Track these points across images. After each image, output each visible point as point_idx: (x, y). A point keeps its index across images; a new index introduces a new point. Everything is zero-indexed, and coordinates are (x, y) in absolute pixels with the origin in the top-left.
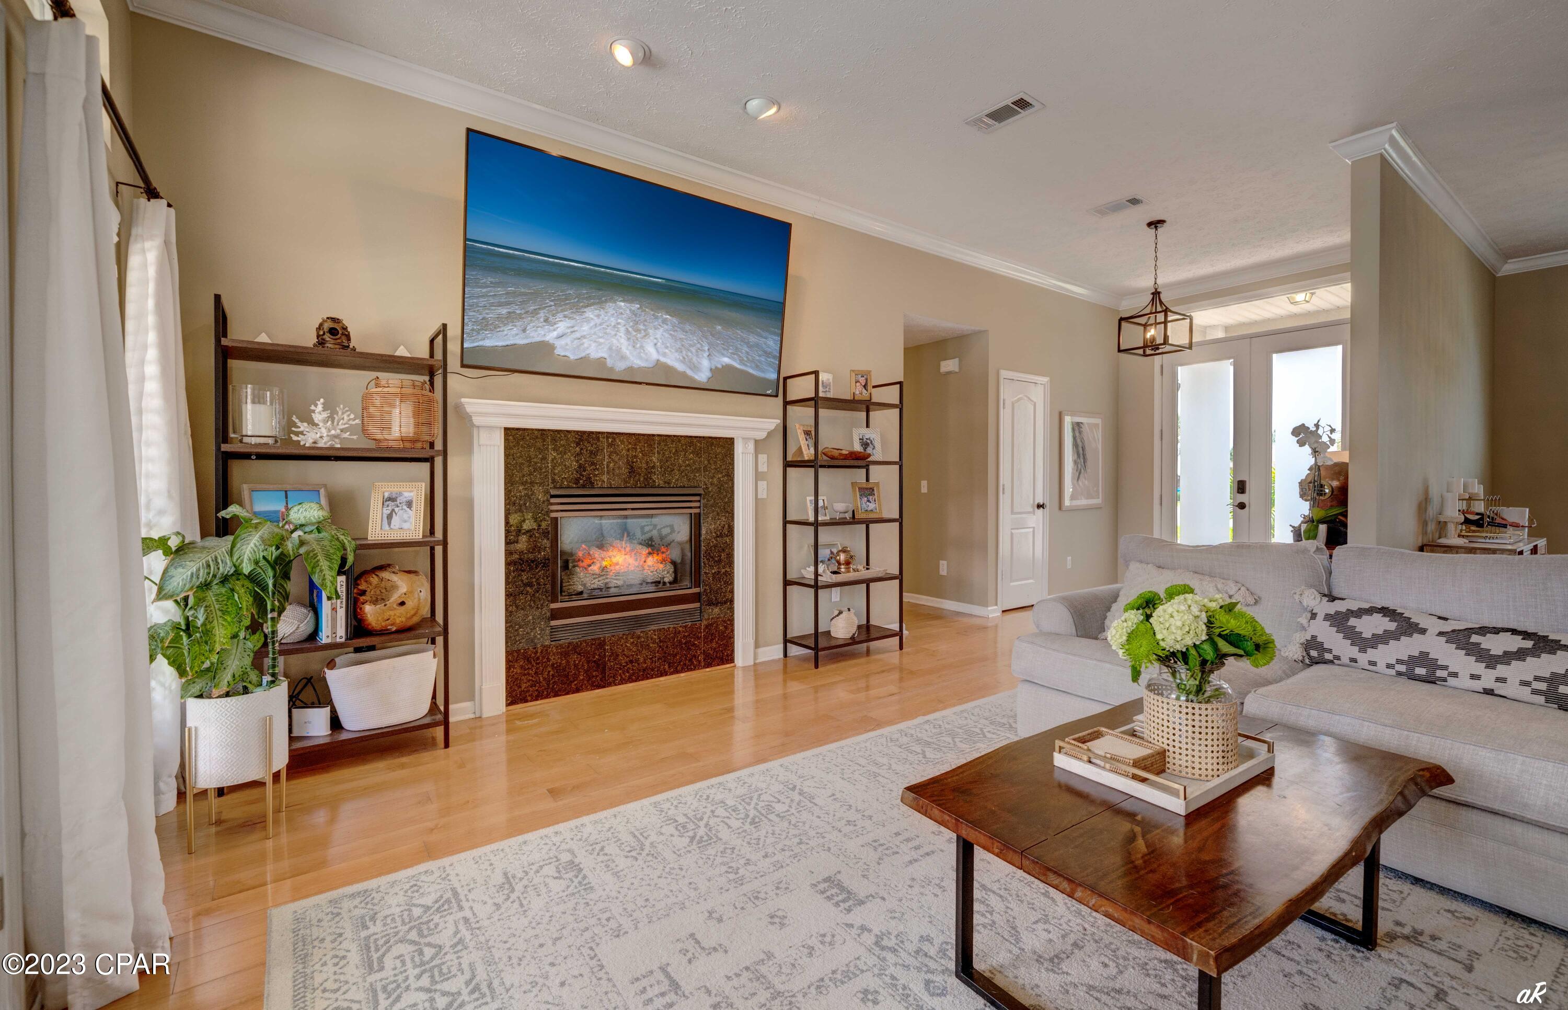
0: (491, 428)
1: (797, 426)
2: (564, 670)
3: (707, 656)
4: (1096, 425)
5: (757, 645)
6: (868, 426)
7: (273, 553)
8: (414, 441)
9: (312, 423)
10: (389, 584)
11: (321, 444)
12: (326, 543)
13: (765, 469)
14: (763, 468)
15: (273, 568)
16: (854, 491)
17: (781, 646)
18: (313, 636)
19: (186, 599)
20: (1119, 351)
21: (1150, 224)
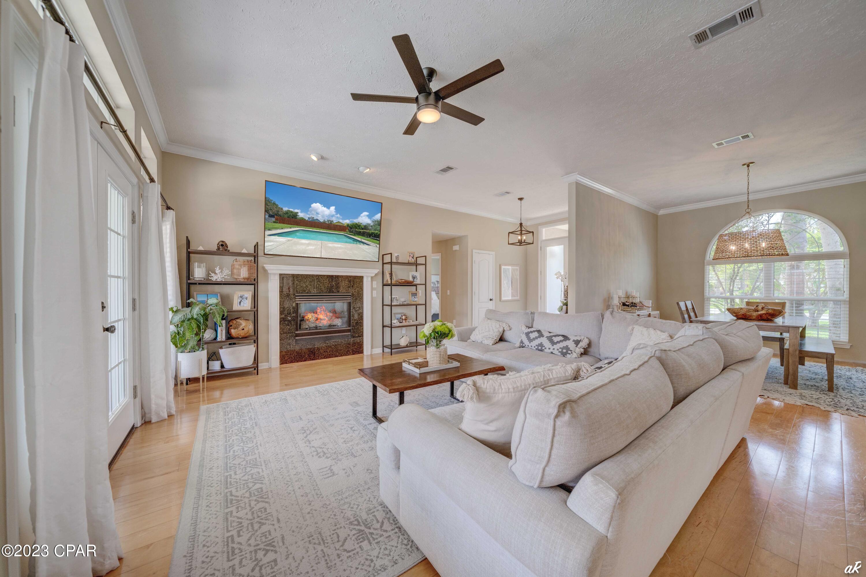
0: (275, 274)
1: (386, 272)
2: (300, 354)
3: (353, 351)
4: (517, 269)
5: (372, 348)
6: (416, 271)
7: (202, 313)
8: (248, 279)
9: (215, 273)
10: (239, 323)
11: (218, 280)
12: (218, 310)
13: (376, 287)
14: (375, 286)
15: (203, 317)
16: (410, 294)
17: (382, 348)
18: (215, 339)
19: (178, 325)
20: (509, 244)
21: (519, 199)
